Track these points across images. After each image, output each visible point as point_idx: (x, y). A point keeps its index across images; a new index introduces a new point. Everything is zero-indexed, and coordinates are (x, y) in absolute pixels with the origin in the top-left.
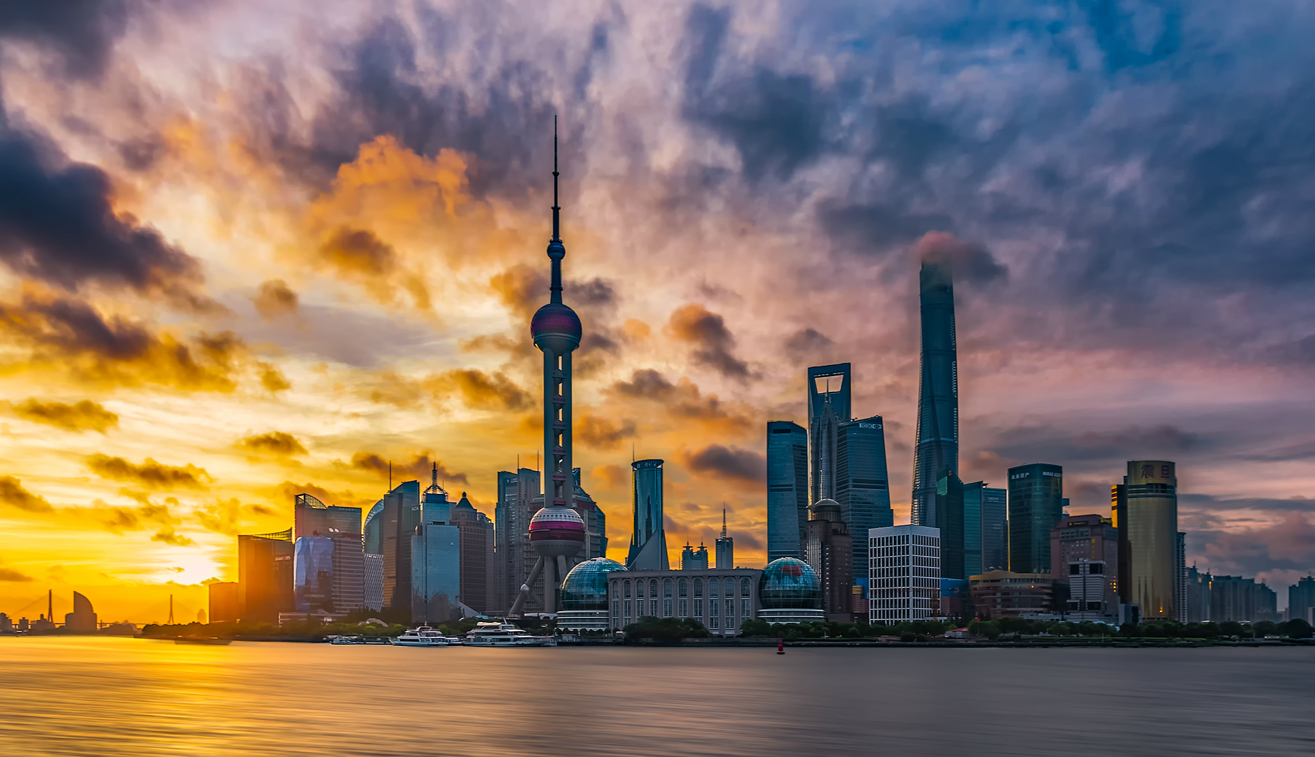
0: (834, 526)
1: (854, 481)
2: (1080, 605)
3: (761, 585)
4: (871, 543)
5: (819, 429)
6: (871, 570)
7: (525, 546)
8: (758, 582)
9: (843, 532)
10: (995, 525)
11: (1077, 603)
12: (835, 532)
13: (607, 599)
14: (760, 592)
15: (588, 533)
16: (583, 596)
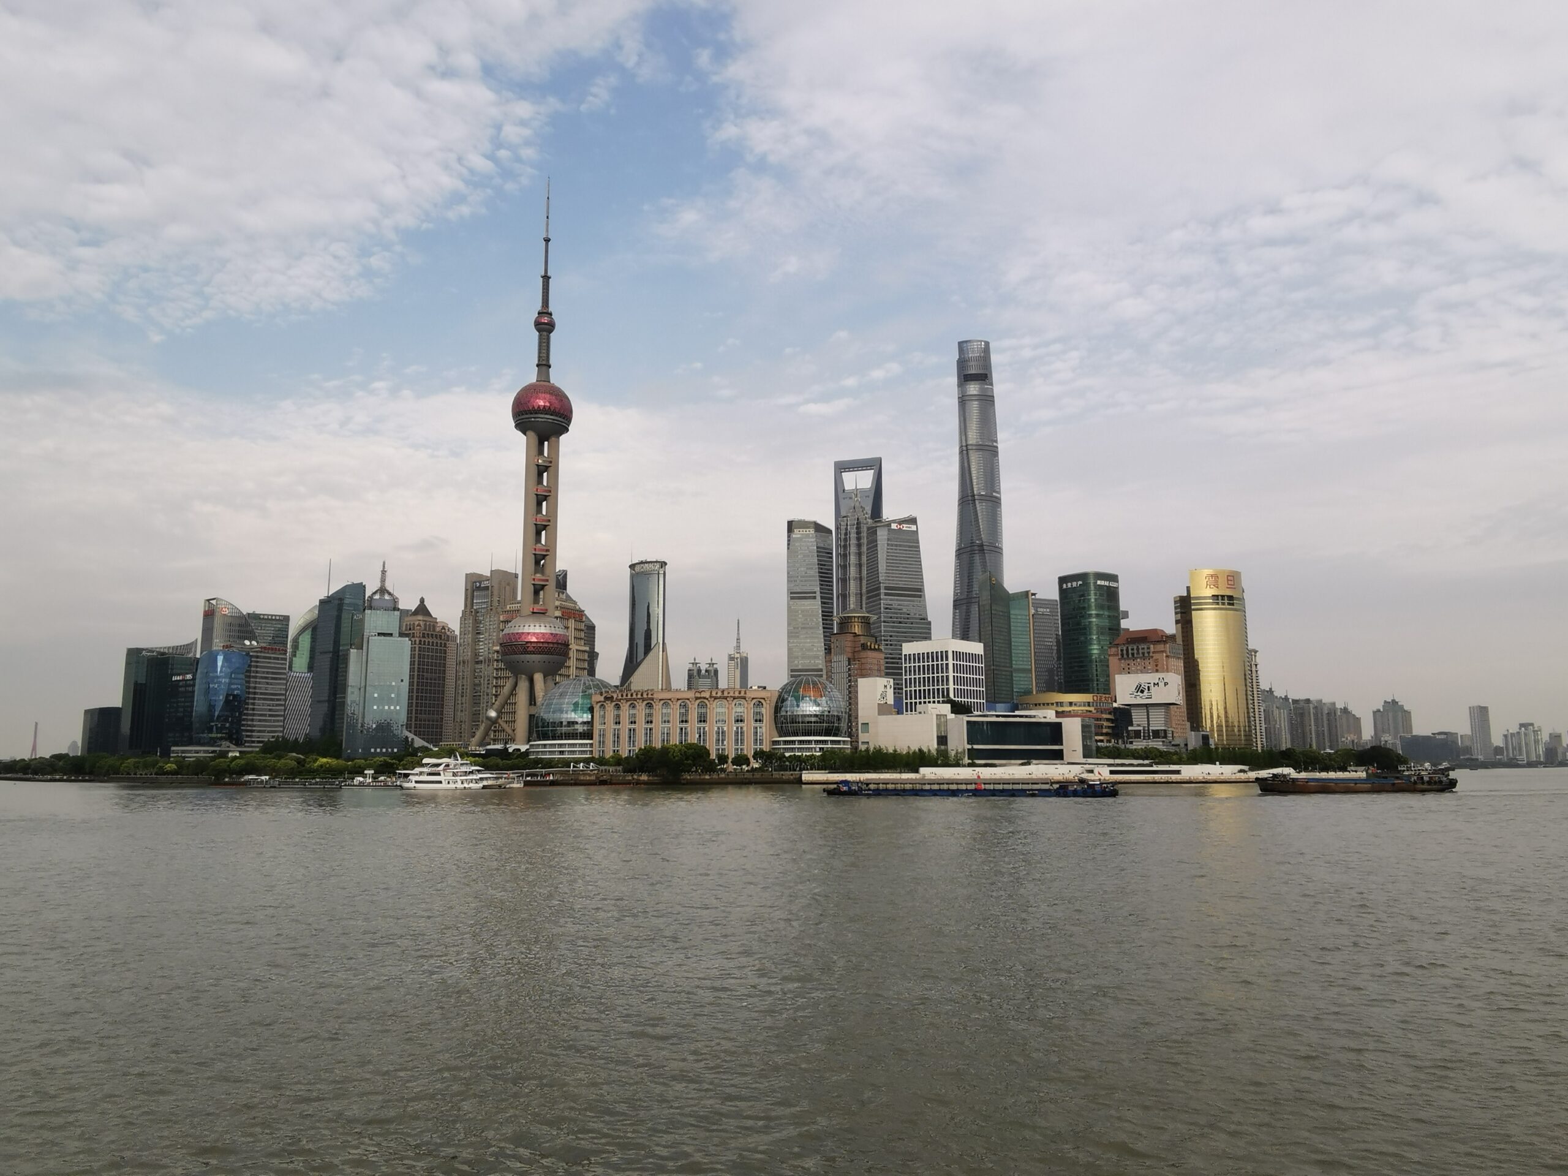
0: (863, 640)
1: (886, 588)
2: (1144, 733)
3: (777, 709)
4: (905, 659)
5: (846, 529)
6: (906, 691)
7: (495, 663)
8: (773, 704)
9: (873, 647)
10: (1046, 640)
11: (1140, 731)
12: (864, 647)
13: (592, 726)
14: (776, 717)
15: (574, 647)
16: (562, 723)
